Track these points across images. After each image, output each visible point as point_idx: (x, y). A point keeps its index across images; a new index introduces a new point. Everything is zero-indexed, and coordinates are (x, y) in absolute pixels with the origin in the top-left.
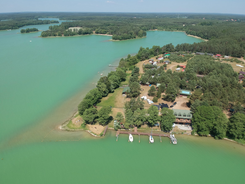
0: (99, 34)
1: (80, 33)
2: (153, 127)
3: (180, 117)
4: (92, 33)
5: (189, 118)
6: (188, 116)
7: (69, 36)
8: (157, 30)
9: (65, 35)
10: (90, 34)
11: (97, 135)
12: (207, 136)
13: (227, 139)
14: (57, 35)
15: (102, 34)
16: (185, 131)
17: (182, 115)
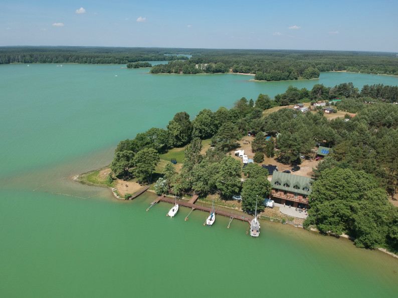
0: (238, 73)
1: (208, 70)
2: (228, 202)
3: (286, 189)
4: (228, 71)
5: (305, 192)
6: (303, 189)
7: (190, 73)
8: (345, 71)
9: (185, 73)
10: (223, 72)
11: (121, 197)
12: (338, 237)
13: (385, 250)
14: (172, 72)
15: (243, 72)
16: (292, 219)
17: (292, 186)
